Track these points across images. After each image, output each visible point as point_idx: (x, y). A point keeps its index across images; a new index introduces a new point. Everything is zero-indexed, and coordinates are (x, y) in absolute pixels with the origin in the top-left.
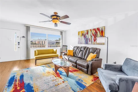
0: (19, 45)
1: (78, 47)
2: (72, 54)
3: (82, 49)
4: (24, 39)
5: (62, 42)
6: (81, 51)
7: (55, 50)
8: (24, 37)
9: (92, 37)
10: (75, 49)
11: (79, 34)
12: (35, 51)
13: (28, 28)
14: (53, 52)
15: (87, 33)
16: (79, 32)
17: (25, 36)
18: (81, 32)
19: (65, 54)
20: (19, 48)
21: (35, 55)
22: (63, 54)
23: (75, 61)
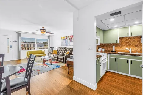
0: (11, 48)
1: (60, 48)
2: (57, 53)
3: (63, 49)
4: (16, 43)
5: (49, 45)
6: (62, 50)
7: (43, 51)
8: (15, 41)
9: (69, 41)
10: (59, 49)
11: (62, 39)
12: (27, 52)
13: (19, 34)
14: (42, 53)
15: (67, 38)
16: (62, 37)
17: (17, 40)
18: (63, 37)
19: (51, 54)
20: (11, 50)
21: (27, 55)
22: (50, 53)
23: (57, 57)
